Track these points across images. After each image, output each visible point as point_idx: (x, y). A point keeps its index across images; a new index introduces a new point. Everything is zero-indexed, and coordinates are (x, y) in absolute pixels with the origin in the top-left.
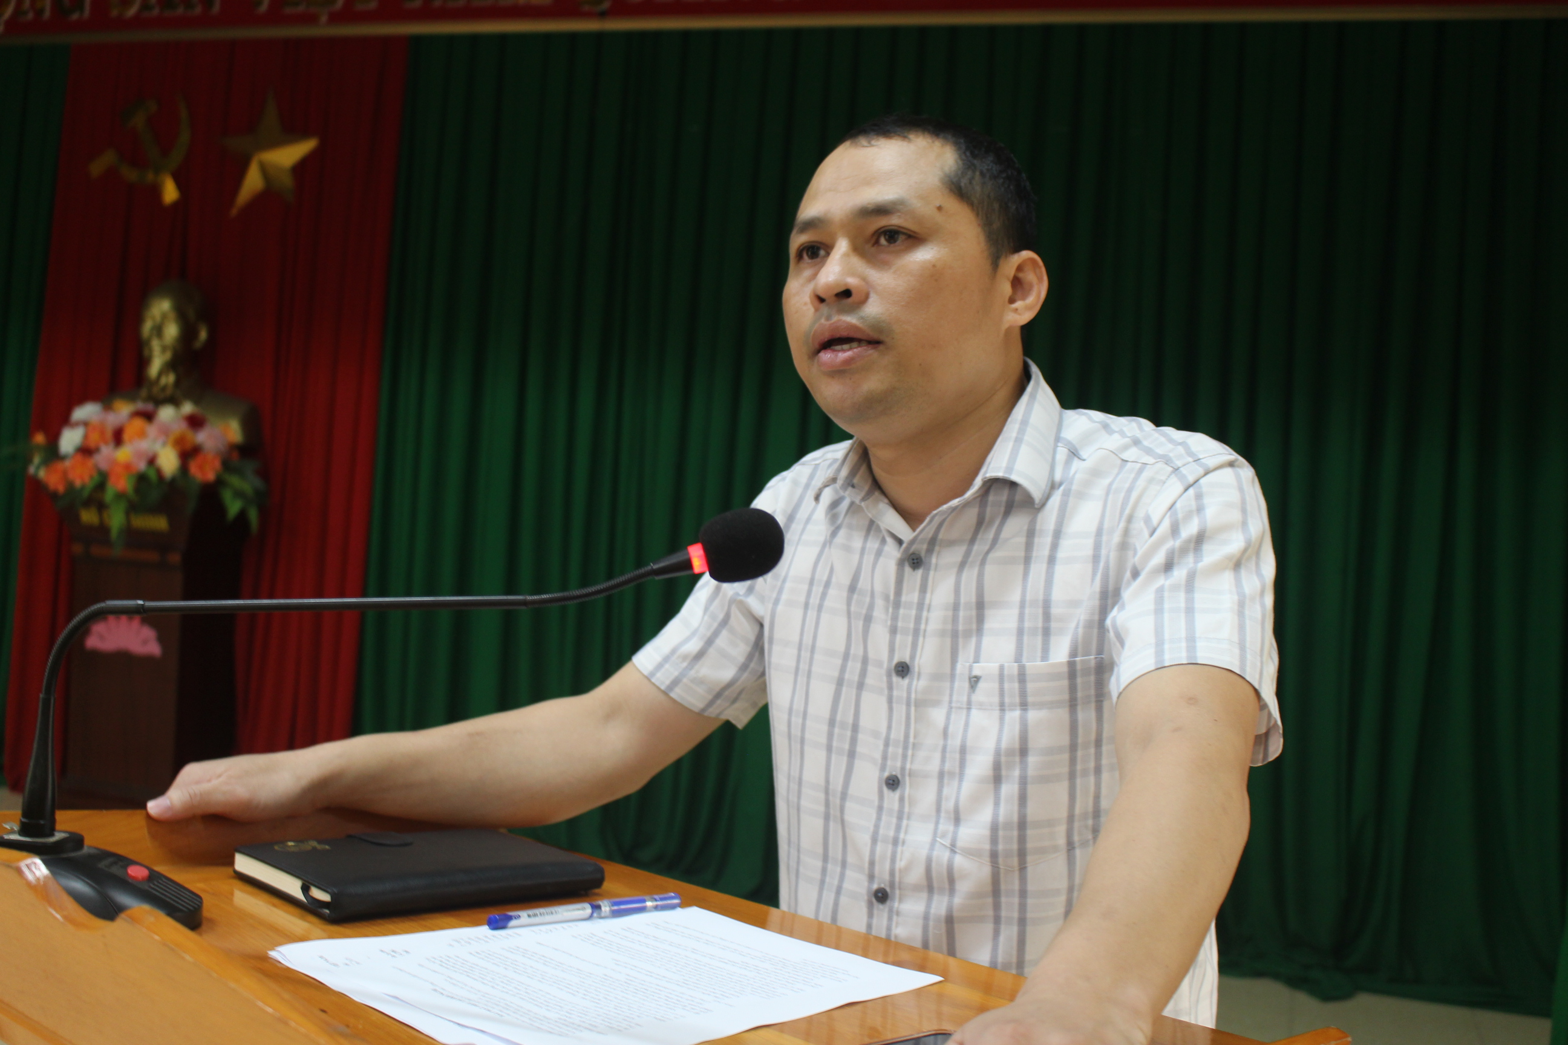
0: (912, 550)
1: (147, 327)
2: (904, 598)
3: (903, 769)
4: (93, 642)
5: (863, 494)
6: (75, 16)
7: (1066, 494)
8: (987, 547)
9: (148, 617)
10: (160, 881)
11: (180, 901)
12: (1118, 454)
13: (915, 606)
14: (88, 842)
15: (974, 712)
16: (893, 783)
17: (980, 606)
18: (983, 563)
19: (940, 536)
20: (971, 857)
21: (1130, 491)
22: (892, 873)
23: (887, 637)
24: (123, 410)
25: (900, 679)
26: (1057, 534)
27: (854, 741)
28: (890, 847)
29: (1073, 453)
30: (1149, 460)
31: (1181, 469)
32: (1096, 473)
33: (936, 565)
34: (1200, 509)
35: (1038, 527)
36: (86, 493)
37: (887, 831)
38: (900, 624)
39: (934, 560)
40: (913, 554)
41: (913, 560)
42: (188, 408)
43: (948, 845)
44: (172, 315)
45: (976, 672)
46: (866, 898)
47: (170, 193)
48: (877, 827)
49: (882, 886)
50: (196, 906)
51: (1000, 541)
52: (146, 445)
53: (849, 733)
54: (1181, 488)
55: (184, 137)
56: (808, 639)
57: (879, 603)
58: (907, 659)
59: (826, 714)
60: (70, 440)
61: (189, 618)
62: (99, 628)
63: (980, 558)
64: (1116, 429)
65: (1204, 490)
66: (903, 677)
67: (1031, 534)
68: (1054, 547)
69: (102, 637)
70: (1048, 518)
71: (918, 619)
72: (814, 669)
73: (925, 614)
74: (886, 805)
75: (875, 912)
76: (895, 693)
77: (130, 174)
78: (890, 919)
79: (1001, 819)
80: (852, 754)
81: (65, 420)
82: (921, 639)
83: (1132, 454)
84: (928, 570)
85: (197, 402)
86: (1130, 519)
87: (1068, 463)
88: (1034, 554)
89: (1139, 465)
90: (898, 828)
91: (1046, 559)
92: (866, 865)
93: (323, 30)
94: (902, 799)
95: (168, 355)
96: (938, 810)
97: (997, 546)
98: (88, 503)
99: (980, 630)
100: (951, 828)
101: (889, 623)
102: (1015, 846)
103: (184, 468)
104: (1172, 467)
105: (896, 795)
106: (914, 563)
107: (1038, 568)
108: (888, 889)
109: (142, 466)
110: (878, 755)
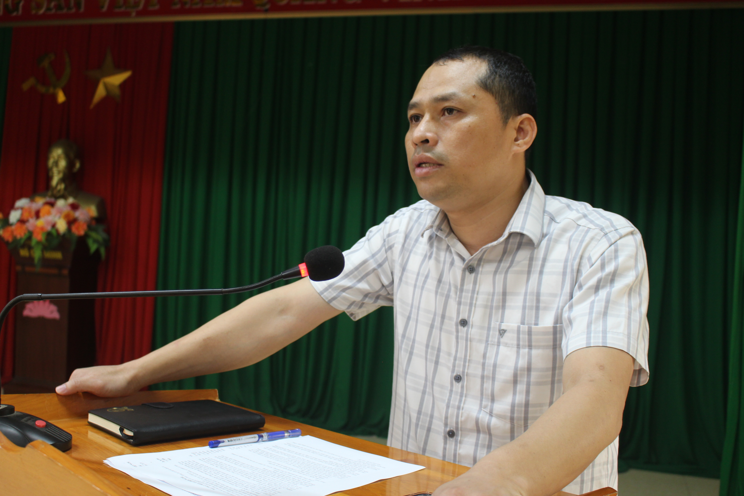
0: (469, 264)
1: (51, 162)
2: (465, 287)
3: (463, 372)
4: (27, 312)
5: (446, 234)
6: (15, 14)
7: (549, 240)
8: (508, 265)
9: (53, 301)
10: (51, 427)
11: (61, 437)
12: (576, 221)
13: (470, 292)
14: (16, 409)
15: (501, 347)
16: (458, 379)
17: (504, 294)
18: (507, 272)
19: (484, 257)
20: (500, 419)
21: (582, 242)
22: (457, 423)
23: (456, 306)
24: (40, 202)
25: (462, 328)
26: (544, 260)
27: (438, 356)
28: (456, 411)
29: (552, 219)
30: (593, 227)
31: (608, 234)
32: (564, 230)
33: (482, 271)
34: (616, 257)
35: (535, 256)
36: (22, 242)
37: (455, 402)
38: (463, 300)
39: (480, 269)
40: (470, 266)
41: (470, 268)
42: (71, 200)
43: (488, 412)
44: (63, 156)
45: (503, 327)
46: (443, 434)
47: (61, 98)
48: (449, 400)
49: (452, 429)
50: (69, 439)
51: (515, 262)
52: (51, 218)
53: (436, 352)
54: (608, 245)
55: (68, 71)
56: (416, 303)
57: (453, 289)
58: (466, 318)
59: (425, 342)
60: (14, 216)
61: (73, 301)
62: (29, 306)
63: (505, 270)
64: (575, 208)
65: (619, 248)
66: (464, 327)
67: (531, 259)
68: (543, 266)
69: (31, 310)
70: (541, 252)
71: (472, 298)
72: (419, 318)
73: (475, 295)
74: (454, 389)
75: (448, 441)
76: (460, 334)
77: (42, 89)
78: (456, 445)
79: (517, 401)
80: (437, 363)
81: (12, 207)
82: (473, 308)
83: (582, 222)
84: (478, 274)
85: (75, 197)
86: (581, 258)
87: (549, 224)
88: (533, 269)
89: (586, 229)
90: (460, 401)
91: (538, 272)
92: (444, 419)
93: (134, 19)
94: (462, 387)
95: (61, 175)
96: (482, 394)
97: (514, 265)
98: (23, 246)
99: (504, 307)
100: (490, 404)
101: (457, 299)
102: (523, 415)
103: (69, 229)
104: (604, 233)
105: (460, 385)
106: (470, 270)
107: (534, 277)
108: (455, 431)
109: (49, 228)
110: (451, 365)
